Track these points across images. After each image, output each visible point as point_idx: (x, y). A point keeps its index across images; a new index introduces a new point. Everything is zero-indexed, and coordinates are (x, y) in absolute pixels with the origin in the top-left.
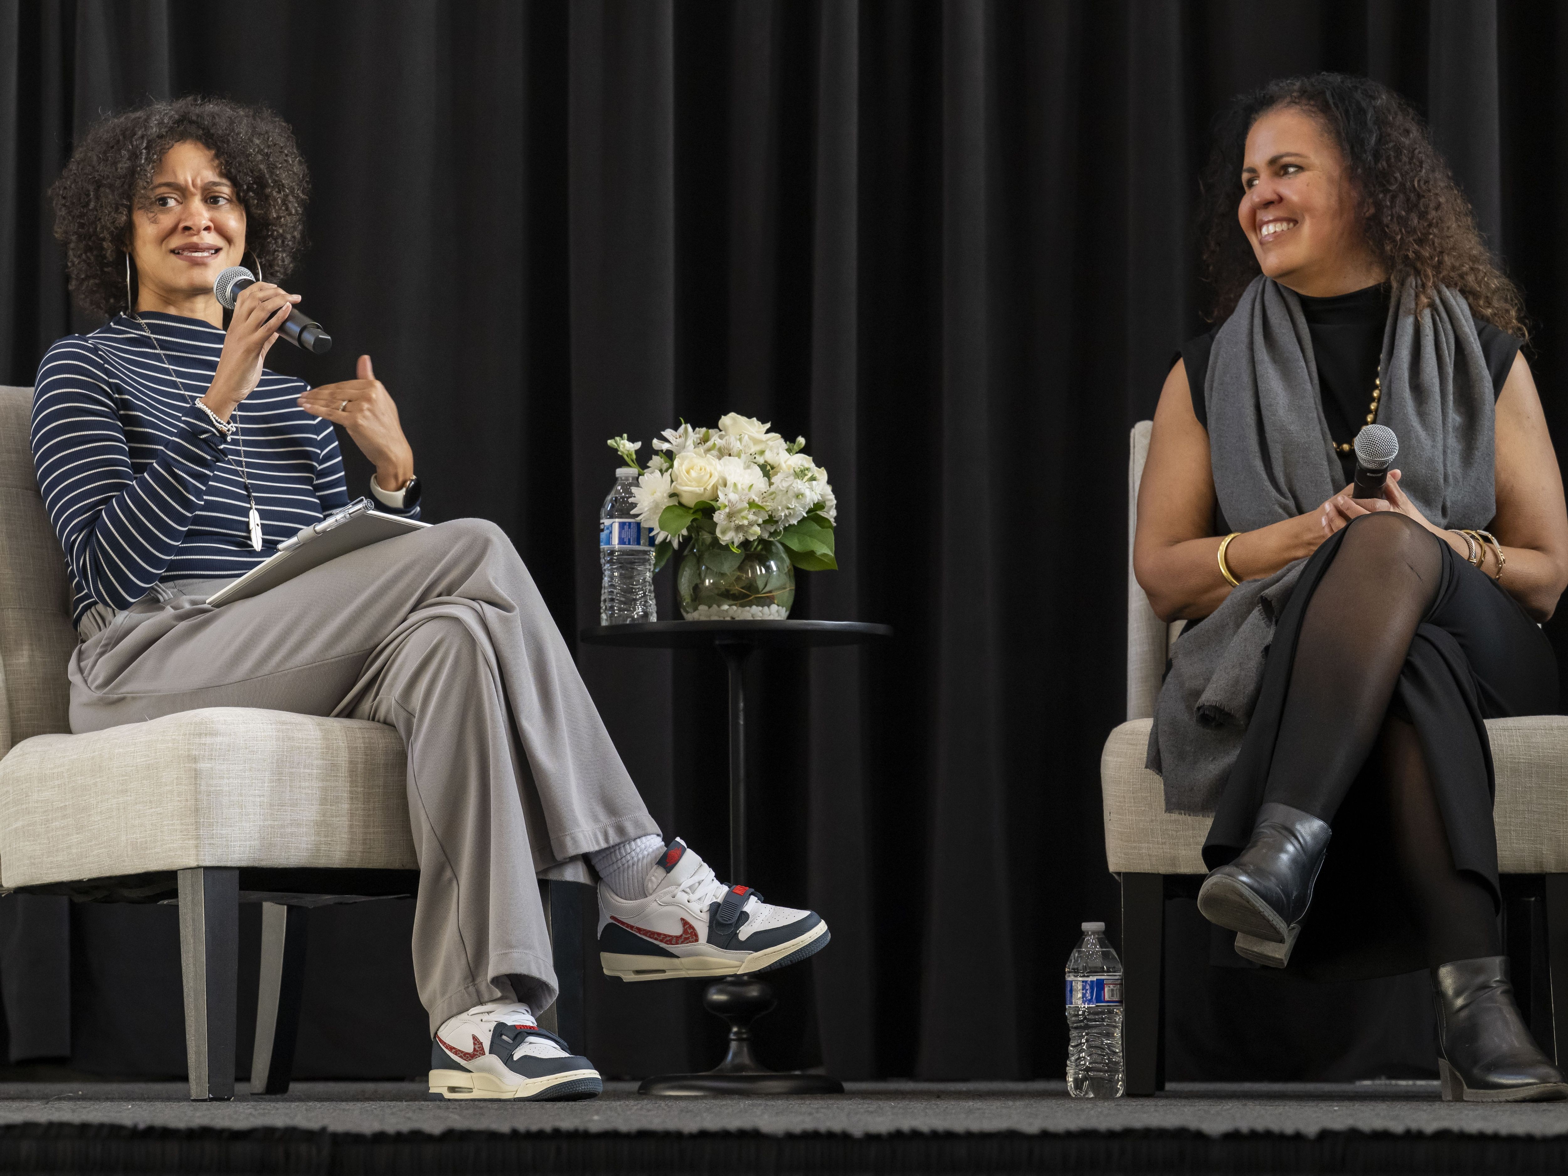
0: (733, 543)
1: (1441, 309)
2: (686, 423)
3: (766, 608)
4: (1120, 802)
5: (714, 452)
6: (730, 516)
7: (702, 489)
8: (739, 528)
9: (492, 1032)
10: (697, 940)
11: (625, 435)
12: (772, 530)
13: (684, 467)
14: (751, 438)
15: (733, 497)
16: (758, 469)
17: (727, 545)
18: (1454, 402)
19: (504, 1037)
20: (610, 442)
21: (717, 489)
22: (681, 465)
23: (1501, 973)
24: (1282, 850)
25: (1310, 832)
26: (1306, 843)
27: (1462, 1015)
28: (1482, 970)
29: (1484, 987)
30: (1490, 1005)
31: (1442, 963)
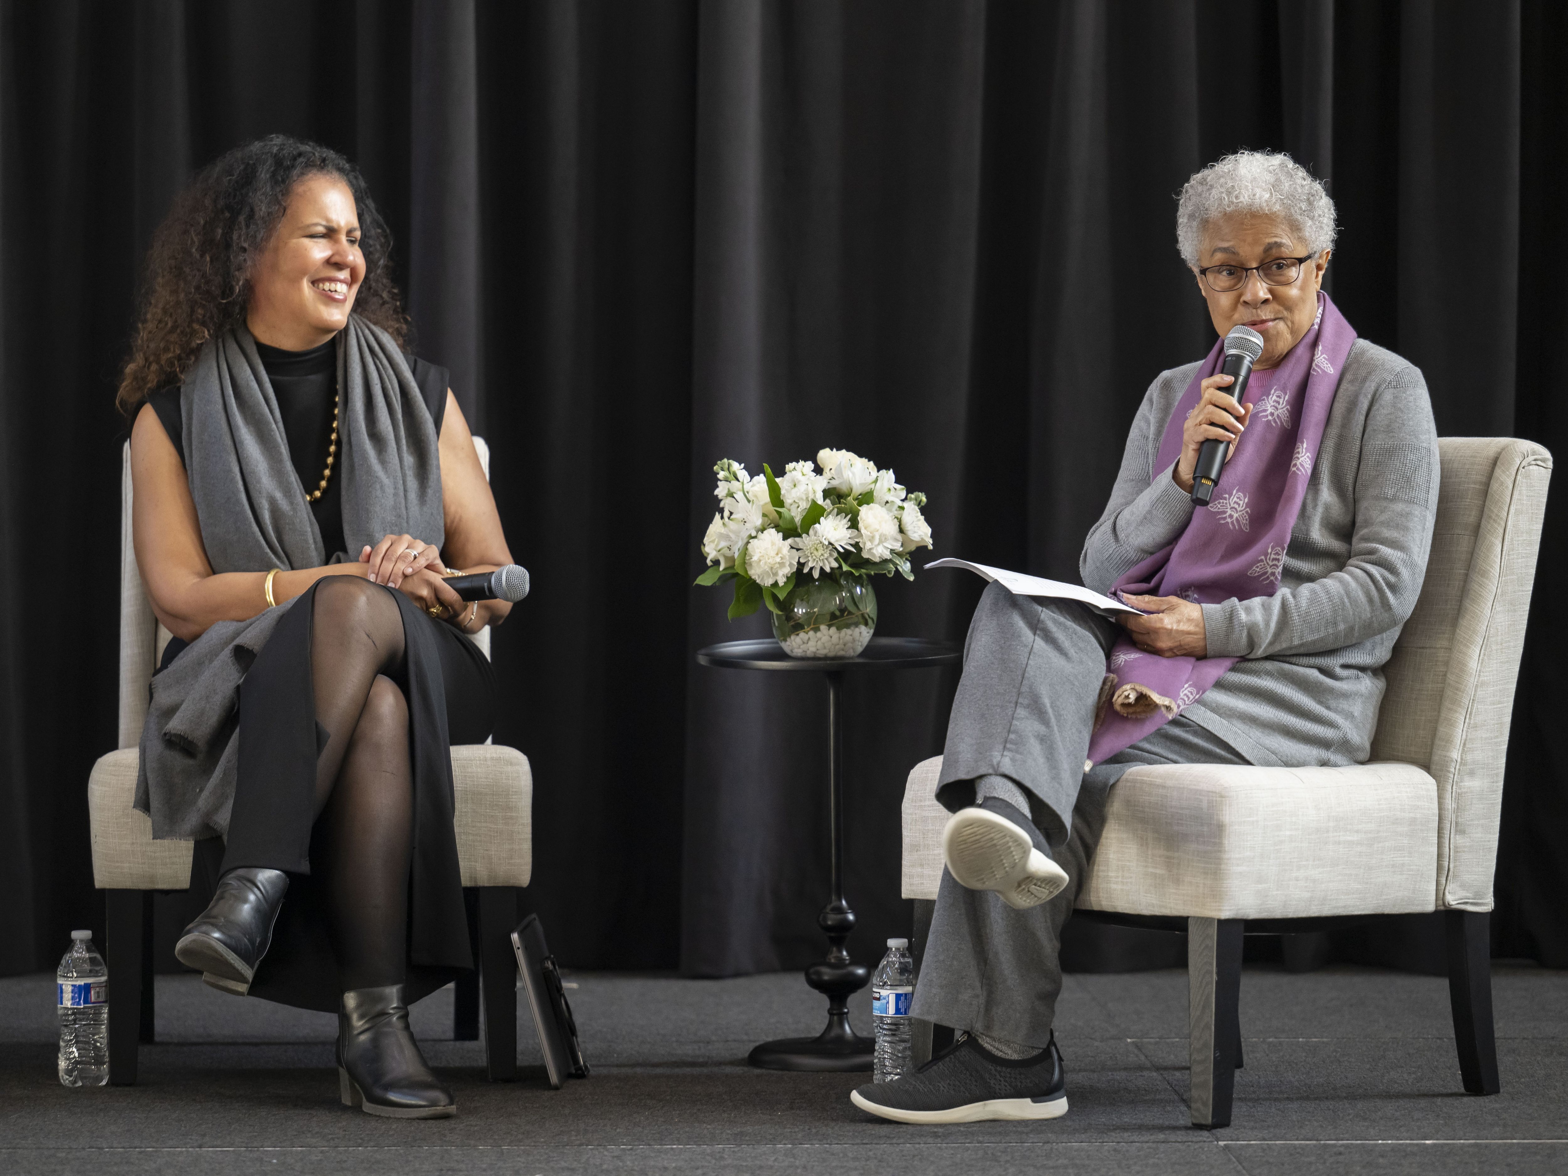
4: (104, 827)
23: (398, 1000)
24: (246, 901)
25: (271, 881)
26: (267, 892)
27: (363, 1038)
28: (381, 999)
29: (383, 1014)
30: (386, 1029)
31: (350, 989)
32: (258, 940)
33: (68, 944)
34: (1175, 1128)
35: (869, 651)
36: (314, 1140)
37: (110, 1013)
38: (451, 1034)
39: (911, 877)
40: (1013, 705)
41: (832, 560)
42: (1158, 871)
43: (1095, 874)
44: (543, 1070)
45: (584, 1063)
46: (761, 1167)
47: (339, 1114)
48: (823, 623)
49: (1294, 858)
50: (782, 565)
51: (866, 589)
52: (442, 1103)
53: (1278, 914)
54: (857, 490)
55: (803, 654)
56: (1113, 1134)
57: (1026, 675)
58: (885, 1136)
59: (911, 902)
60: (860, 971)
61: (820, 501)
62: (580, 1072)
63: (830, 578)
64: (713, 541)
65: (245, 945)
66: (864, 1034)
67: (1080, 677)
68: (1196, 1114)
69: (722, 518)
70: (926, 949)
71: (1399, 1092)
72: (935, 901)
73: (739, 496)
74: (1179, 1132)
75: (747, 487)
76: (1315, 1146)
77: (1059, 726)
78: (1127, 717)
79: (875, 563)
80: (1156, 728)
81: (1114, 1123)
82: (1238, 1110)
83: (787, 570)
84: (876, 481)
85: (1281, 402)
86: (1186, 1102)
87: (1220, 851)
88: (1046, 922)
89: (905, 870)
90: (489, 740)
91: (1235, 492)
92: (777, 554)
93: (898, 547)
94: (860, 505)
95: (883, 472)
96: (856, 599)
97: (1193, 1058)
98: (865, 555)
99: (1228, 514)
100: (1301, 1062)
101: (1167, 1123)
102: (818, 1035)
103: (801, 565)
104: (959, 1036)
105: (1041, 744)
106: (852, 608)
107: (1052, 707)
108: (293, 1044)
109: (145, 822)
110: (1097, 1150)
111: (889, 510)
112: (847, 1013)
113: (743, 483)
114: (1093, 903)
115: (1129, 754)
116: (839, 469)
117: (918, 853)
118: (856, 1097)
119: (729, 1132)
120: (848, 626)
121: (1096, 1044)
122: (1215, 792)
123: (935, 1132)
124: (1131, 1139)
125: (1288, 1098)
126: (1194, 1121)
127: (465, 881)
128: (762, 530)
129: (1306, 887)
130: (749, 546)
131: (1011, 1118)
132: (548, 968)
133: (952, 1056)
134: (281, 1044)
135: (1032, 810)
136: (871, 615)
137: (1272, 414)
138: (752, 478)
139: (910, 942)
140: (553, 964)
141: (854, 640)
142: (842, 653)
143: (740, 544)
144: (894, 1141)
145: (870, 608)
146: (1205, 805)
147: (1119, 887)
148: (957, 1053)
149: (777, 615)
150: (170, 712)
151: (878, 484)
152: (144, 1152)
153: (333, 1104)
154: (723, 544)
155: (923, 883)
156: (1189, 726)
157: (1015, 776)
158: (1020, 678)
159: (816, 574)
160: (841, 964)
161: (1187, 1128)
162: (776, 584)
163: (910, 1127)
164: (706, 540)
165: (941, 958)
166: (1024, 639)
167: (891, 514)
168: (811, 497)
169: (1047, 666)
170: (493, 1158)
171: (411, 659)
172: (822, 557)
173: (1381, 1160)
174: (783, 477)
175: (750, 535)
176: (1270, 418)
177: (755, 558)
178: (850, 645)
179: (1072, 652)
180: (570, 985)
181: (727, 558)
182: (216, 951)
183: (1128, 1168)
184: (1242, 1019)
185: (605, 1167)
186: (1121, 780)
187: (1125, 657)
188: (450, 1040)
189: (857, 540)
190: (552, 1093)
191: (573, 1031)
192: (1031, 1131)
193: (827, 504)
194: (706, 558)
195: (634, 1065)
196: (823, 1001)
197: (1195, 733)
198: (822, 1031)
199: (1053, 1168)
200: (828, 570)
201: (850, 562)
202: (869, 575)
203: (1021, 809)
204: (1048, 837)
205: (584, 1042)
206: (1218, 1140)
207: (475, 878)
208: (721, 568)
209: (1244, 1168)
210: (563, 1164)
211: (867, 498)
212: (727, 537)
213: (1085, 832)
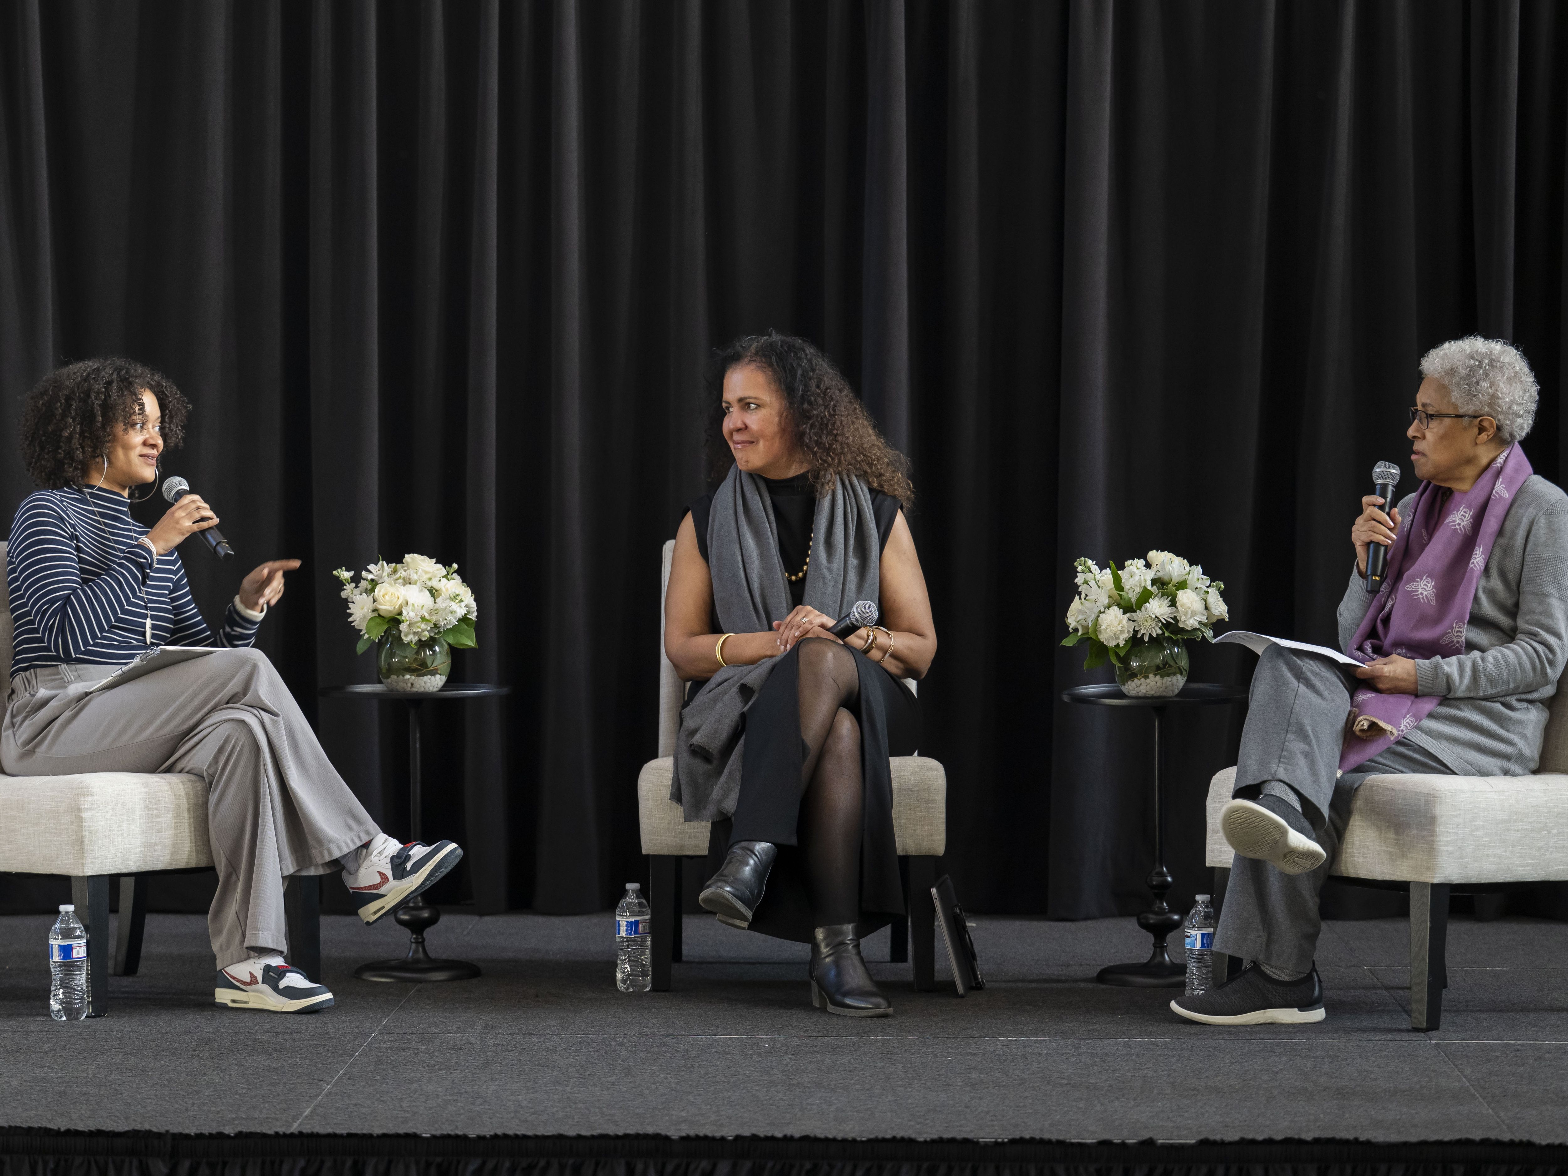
0: (412, 642)
1: (849, 488)
2: (383, 560)
3: (433, 677)
4: (647, 812)
5: (400, 581)
6: (410, 625)
7: (393, 607)
8: (415, 633)
9: (262, 970)
10: (388, 881)
11: (344, 568)
12: (436, 632)
13: (381, 593)
14: (423, 571)
15: (412, 614)
16: (428, 592)
17: (408, 643)
18: (853, 549)
19: (271, 973)
20: (335, 572)
21: (402, 607)
22: (379, 591)
23: (853, 935)
24: (747, 864)
25: (764, 850)
26: (762, 858)
27: (828, 960)
28: (841, 933)
29: (842, 943)
30: (845, 955)
31: (819, 926)
32: (756, 892)
33: (623, 893)
34: (1399, 1031)
35: (1183, 692)
36: (794, 1032)
37: (653, 941)
38: (888, 958)
39: (1213, 851)
40: (1285, 732)
41: (1157, 628)
42: (1388, 849)
43: (1344, 850)
44: (953, 984)
45: (982, 979)
46: (1107, 1054)
47: (811, 1013)
48: (1150, 673)
49: (1486, 841)
50: (1122, 632)
51: (1181, 649)
52: (884, 1007)
53: (1474, 880)
54: (1175, 580)
55: (1137, 695)
56: (1356, 1034)
57: (1293, 710)
58: (1194, 1034)
59: (1213, 869)
60: (1176, 917)
61: (1149, 588)
62: (979, 985)
63: (1156, 642)
64: (1074, 615)
65: (748, 895)
66: (1178, 961)
67: (1332, 711)
68: (1414, 1021)
69: (1080, 598)
70: (1224, 903)
71: (1559, 1007)
72: (1229, 869)
73: (1092, 583)
74: (1403, 1034)
75: (1098, 577)
76: (1500, 1044)
77: (1318, 746)
78: (1366, 739)
79: (1188, 631)
80: (1387, 747)
81: (1356, 1026)
82: (1445, 1018)
83: (1126, 636)
84: (1189, 573)
85: (1467, 517)
86: (1408, 1013)
87: (1433, 836)
88: (1309, 884)
89: (1208, 847)
90: (916, 753)
91: (1425, 577)
92: (1119, 624)
93: (1204, 619)
94: (1178, 590)
95: (1194, 567)
96: (1174, 656)
97: (1413, 981)
98: (1181, 625)
99: (1419, 592)
100: (1489, 985)
101: (1394, 1027)
102: (1145, 962)
103: (1136, 632)
104: (1247, 964)
105: (1306, 759)
106: (1171, 663)
107: (1312, 732)
108: (779, 963)
109: (679, 810)
110: (1345, 1046)
111: (1198, 594)
112: (1166, 946)
113: (1095, 574)
114: (1343, 871)
115: (1368, 766)
116: (1163, 564)
117: (1218, 834)
118: (1174, 1005)
119: (1084, 1029)
120: (1168, 675)
121: (1343, 970)
122: (1430, 794)
123: (1229, 1031)
124: (1369, 1037)
125: (1480, 1010)
126: (1414, 1026)
127: (900, 851)
128: (1109, 607)
129: (1494, 861)
130: (1099, 618)
131: (1283, 1022)
132: (956, 913)
133: (1242, 978)
134: (769, 963)
135: (1302, 806)
136: (1185, 668)
137: (1459, 524)
138: (1101, 571)
139: (1212, 897)
140: (960, 910)
141: (1173, 685)
142: (1164, 694)
143: (1093, 617)
144: (1201, 1037)
145: (1184, 663)
146: (1422, 802)
147: (1361, 860)
148: (1246, 976)
149: (1118, 667)
150: (693, 732)
151: (1190, 575)
152: (676, 1038)
153: (806, 1005)
154: (1081, 617)
155: (1221, 856)
156: (1410, 745)
157: (1287, 781)
158: (1289, 713)
159: (1146, 639)
160: (1162, 912)
161: (1408, 1031)
162: (1118, 645)
163: (1211, 1028)
164: (1068, 614)
165: (1235, 909)
166: (1291, 685)
167: (1199, 597)
168: (1143, 584)
169: (1308, 704)
170: (919, 1045)
171: (863, 697)
172: (1151, 627)
173: (1548, 1055)
174: (1123, 570)
175: (1100, 611)
176: (1457, 527)
177: (1103, 627)
178: (1170, 688)
179: (1326, 693)
180: (971, 924)
181: (1082, 626)
182: (727, 900)
183: (1367, 1058)
184: (1447, 954)
185: (997, 1052)
186: (1363, 784)
187: (1364, 696)
188: (888, 962)
189: (1175, 615)
190: (959, 1000)
191: (973, 956)
192: (1298, 1031)
193: (1154, 590)
194: (1069, 627)
195: (1015, 981)
196: (1151, 938)
197: (1415, 751)
198: (1149, 959)
199: (1314, 1057)
200: (1155, 635)
201: (1169, 630)
202: (1183, 639)
203: (1292, 804)
204: (1313, 824)
205: (981, 964)
206: (1430, 1039)
207: (906, 849)
208: (1079, 634)
209: (1449, 1059)
210: (968, 1050)
211: (1182, 585)
212: (1083, 612)
213: (1338, 821)
